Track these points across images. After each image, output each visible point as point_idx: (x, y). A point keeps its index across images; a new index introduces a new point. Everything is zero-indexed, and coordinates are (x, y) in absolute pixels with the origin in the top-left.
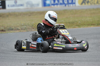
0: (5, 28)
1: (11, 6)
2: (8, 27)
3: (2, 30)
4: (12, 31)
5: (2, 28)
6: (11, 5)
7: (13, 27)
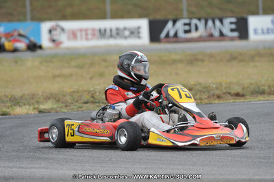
0: (243, 89)
1: (263, 32)
2: (252, 87)
3: (237, 95)
4: (261, 98)
5: (237, 89)
6: (262, 30)
7: (264, 85)
